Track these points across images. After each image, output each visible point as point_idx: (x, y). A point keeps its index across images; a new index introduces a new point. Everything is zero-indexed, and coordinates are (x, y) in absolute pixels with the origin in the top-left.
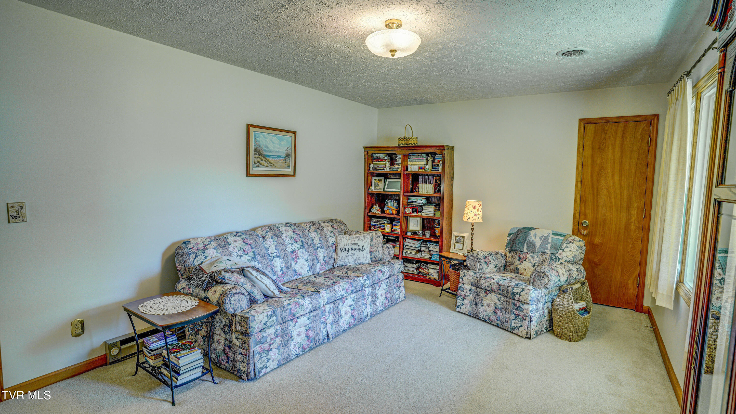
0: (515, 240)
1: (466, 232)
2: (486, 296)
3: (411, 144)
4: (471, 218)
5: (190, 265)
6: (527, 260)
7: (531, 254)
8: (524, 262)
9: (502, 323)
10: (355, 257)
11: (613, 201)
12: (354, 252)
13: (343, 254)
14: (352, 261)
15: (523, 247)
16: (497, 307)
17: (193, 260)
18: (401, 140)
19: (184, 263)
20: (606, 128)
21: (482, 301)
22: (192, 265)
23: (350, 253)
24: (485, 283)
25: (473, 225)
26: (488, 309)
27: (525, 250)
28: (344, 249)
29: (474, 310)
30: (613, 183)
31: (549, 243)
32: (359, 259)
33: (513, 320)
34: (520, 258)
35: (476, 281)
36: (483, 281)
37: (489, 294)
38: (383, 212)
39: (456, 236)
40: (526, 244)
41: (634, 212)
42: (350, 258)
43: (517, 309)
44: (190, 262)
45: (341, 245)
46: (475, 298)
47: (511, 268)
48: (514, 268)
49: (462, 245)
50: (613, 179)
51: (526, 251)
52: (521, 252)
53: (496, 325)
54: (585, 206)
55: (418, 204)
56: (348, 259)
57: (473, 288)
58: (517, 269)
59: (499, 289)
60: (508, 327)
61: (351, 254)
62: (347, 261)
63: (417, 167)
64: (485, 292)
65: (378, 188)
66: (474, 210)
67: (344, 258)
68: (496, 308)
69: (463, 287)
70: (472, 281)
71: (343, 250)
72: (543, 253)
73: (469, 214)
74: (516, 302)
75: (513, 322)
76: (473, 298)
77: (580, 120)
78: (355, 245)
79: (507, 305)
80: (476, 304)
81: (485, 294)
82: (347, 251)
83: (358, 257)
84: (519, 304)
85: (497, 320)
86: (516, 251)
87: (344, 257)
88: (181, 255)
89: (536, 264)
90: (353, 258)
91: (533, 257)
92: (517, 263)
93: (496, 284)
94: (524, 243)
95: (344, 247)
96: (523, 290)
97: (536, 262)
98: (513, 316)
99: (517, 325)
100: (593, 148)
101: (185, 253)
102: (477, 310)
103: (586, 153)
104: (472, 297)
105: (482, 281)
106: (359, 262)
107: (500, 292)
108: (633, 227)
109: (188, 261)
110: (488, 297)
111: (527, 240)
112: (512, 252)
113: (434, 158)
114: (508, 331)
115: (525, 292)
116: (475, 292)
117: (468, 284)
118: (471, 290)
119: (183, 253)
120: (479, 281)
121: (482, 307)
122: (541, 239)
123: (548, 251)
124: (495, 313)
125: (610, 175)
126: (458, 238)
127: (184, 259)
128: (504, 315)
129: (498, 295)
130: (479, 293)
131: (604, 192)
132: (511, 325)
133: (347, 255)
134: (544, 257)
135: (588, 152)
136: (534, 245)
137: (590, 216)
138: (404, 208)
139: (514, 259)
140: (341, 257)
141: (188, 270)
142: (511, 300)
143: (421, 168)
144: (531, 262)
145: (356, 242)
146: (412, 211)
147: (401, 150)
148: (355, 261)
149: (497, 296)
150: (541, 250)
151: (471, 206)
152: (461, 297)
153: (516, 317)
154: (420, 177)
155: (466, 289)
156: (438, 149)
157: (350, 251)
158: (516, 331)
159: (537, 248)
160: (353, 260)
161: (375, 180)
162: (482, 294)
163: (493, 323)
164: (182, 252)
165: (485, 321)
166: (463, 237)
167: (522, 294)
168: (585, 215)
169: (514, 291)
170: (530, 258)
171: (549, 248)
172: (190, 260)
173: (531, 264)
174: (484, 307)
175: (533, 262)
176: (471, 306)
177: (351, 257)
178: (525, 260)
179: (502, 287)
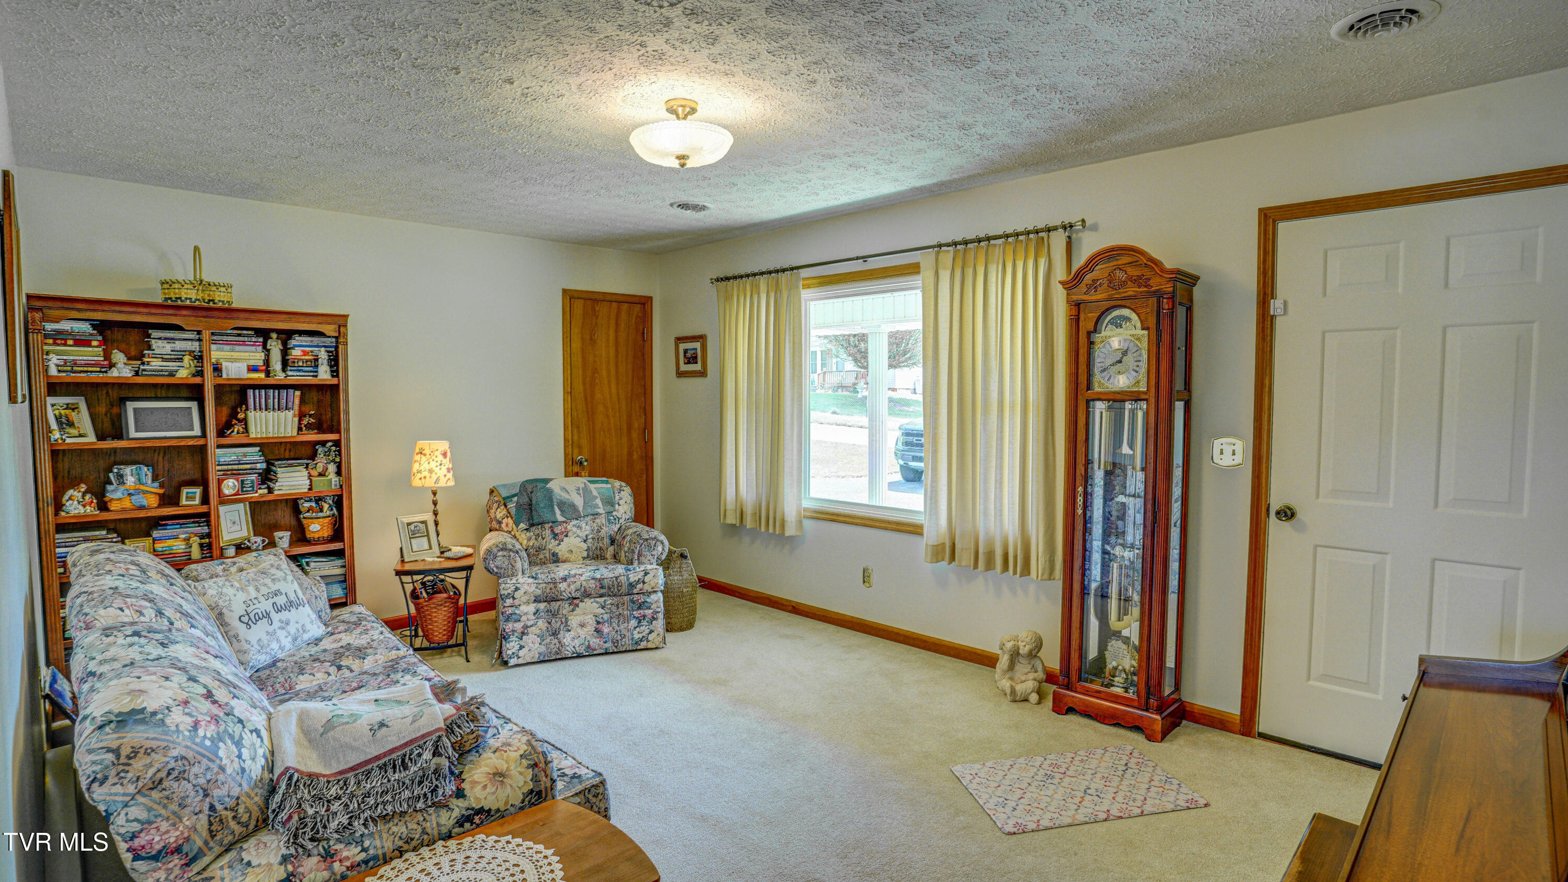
0: (531, 505)
1: (424, 512)
2: (573, 610)
3: (223, 302)
4: (442, 478)
5: (236, 792)
6: (570, 534)
7: (574, 522)
8: (565, 539)
9: (615, 642)
10: (292, 629)
11: (612, 421)
12: (284, 615)
13: (258, 632)
14: (287, 643)
15: (554, 514)
16: (601, 620)
17: (236, 766)
18: (186, 286)
19: (206, 795)
20: (597, 308)
21: (567, 622)
22: (246, 787)
23: (276, 624)
24: (569, 586)
25: (434, 493)
26: (583, 632)
27: (560, 518)
28: (252, 616)
29: (552, 646)
30: (610, 393)
31: (596, 497)
32: (304, 631)
33: (635, 628)
34: (555, 536)
35: (548, 591)
36: (563, 586)
37: (581, 604)
38: (103, 506)
39: (409, 524)
40: (556, 507)
41: (635, 435)
42: (281, 634)
43: (639, 608)
44: (233, 779)
45: (238, 608)
46: (549, 623)
47: (541, 556)
48: (548, 556)
49: (425, 539)
50: (610, 388)
51: (563, 519)
52: (553, 522)
53: (603, 651)
54: (579, 432)
55: (248, 466)
56: (278, 641)
57: (542, 606)
58: (554, 555)
59: (602, 587)
60: (627, 643)
61: (279, 624)
62: (275, 646)
63: (243, 367)
64: (570, 604)
65: (74, 432)
66: (444, 461)
67: (266, 642)
68: (598, 623)
69: (517, 612)
70: (539, 592)
71: (250, 620)
72: (593, 515)
73: (436, 470)
74: (636, 597)
75: (635, 632)
76: (546, 624)
77: (565, 291)
78: (276, 595)
79: (620, 610)
80: (555, 634)
81: (572, 607)
82: (265, 620)
83: (299, 626)
84: (642, 598)
85: (605, 642)
86: (542, 524)
87: (265, 638)
88: (175, 774)
89: (589, 537)
90: (289, 633)
91: (579, 527)
92: (552, 545)
93: (593, 581)
94: (552, 507)
95: (249, 610)
96: (646, 574)
97: (587, 532)
98: (633, 623)
99: (644, 634)
100: (583, 339)
101: (190, 755)
102: (560, 642)
103: (574, 345)
104: (542, 624)
105: (560, 585)
106: (306, 637)
107: (603, 591)
108: (635, 456)
109: (221, 777)
110: (578, 610)
111: (555, 500)
112: (533, 529)
113: (285, 344)
114: (630, 651)
115: (652, 574)
116: (548, 611)
117: (528, 603)
118: (537, 611)
119: (183, 758)
120: (555, 587)
121: (567, 635)
122: (579, 494)
123: (601, 511)
124: (598, 632)
125: (606, 381)
126: (412, 527)
127: (202, 781)
128: (617, 628)
129: (598, 600)
130: (559, 609)
131: (601, 408)
132: (632, 639)
133: (271, 629)
134: (598, 521)
135: (577, 345)
136: (573, 506)
137: (586, 450)
138: (220, 482)
139: (543, 539)
140: (254, 642)
141: (230, 814)
142: (625, 598)
143: (252, 369)
144: (578, 536)
145: (274, 588)
146: (242, 487)
147: (204, 317)
148: (295, 639)
149: (597, 602)
150: (589, 511)
151: (437, 453)
152: (516, 634)
153: (640, 622)
154: (250, 392)
155: (526, 614)
156: (329, 324)
157: (275, 617)
158: (643, 645)
159: (581, 509)
160: (290, 639)
161: (53, 405)
162: (566, 608)
163: (595, 652)
164: (176, 759)
165: (580, 656)
166: (422, 522)
167: (647, 579)
168: (580, 447)
169: (632, 580)
170: (575, 529)
171: (600, 505)
172: (229, 771)
173: (580, 540)
174: (572, 633)
175: (583, 534)
176: (544, 642)
177: (284, 633)
178: (566, 536)
179: (606, 582)
